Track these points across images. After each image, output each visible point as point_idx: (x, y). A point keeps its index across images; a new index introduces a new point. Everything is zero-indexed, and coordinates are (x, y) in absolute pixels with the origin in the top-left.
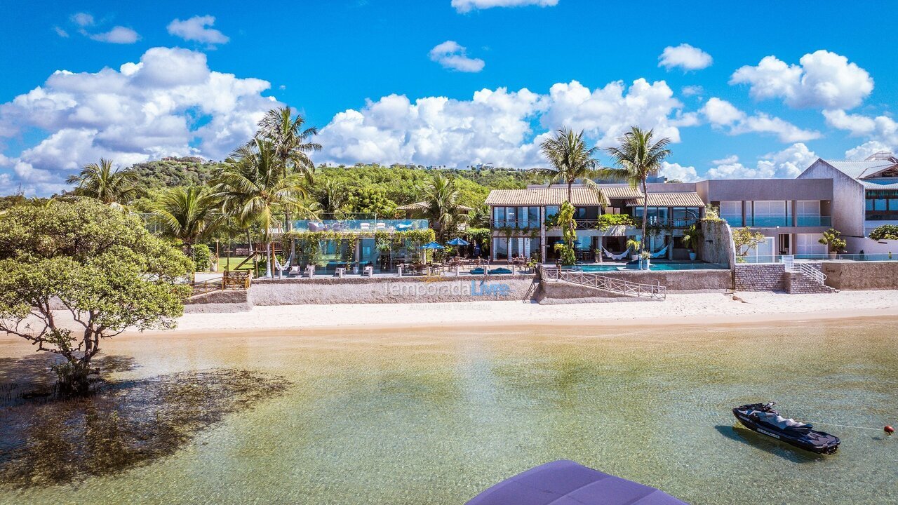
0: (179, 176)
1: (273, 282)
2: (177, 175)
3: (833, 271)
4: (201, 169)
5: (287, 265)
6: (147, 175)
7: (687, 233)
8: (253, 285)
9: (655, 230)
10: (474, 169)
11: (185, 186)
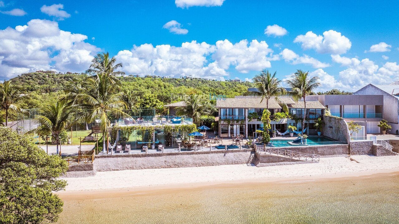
0: (44, 80)
1: (108, 157)
2: (43, 79)
3: (395, 144)
4: (55, 76)
5: (114, 145)
6: (29, 79)
7: (317, 122)
8: (96, 159)
9: (301, 121)
10: (183, 78)
11: (47, 85)
